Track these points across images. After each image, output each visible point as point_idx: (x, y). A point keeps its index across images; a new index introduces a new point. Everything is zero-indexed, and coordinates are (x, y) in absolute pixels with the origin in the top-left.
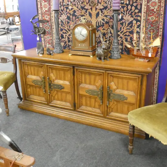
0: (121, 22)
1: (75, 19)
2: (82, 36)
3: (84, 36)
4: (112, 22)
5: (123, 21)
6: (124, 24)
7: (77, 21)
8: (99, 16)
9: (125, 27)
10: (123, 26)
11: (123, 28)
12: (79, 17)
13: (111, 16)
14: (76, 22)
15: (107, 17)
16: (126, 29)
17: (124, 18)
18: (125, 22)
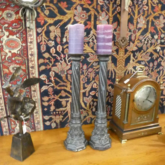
0: (158, 70)
1: (87, 69)
2: (149, 102)
3: (152, 101)
4: (147, 71)
5: (161, 68)
6: (161, 72)
7: (90, 72)
8: (129, 62)
9: (162, 76)
10: (160, 76)
11: (160, 78)
12: (93, 64)
13: (146, 62)
14: (88, 74)
15: (140, 64)
16: (163, 79)
17: (162, 64)
18: (163, 69)
